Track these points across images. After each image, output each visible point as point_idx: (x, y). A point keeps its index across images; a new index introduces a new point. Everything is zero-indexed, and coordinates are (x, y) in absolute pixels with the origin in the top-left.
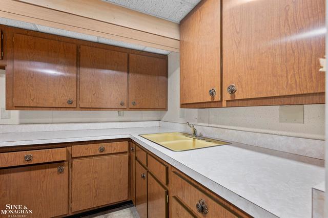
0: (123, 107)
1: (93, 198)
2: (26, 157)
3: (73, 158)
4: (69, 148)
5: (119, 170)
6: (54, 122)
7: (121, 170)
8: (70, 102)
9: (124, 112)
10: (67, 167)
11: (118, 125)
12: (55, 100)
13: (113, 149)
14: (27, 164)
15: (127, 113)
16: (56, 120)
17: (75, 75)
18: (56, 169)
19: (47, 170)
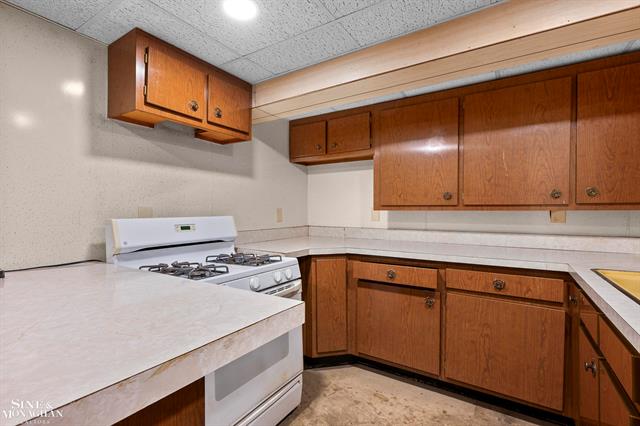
0: (558, 201)
1: (482, 370)
2: (389, 273)
3: (448, 289)
4: (442, 271)
5: (540, 337)
6: (428, 227)
7: (543, 339)
8: (448, 197)
9: (568, 212)
10: (438, 301)
11: (551, 242)
12: (426, 195)
13: (525, 289)
14: (390, 282)
15: (572, 215)
16: (430, 225)
17: (456, 147)
18: (423, 300)
19: (413, 297)
